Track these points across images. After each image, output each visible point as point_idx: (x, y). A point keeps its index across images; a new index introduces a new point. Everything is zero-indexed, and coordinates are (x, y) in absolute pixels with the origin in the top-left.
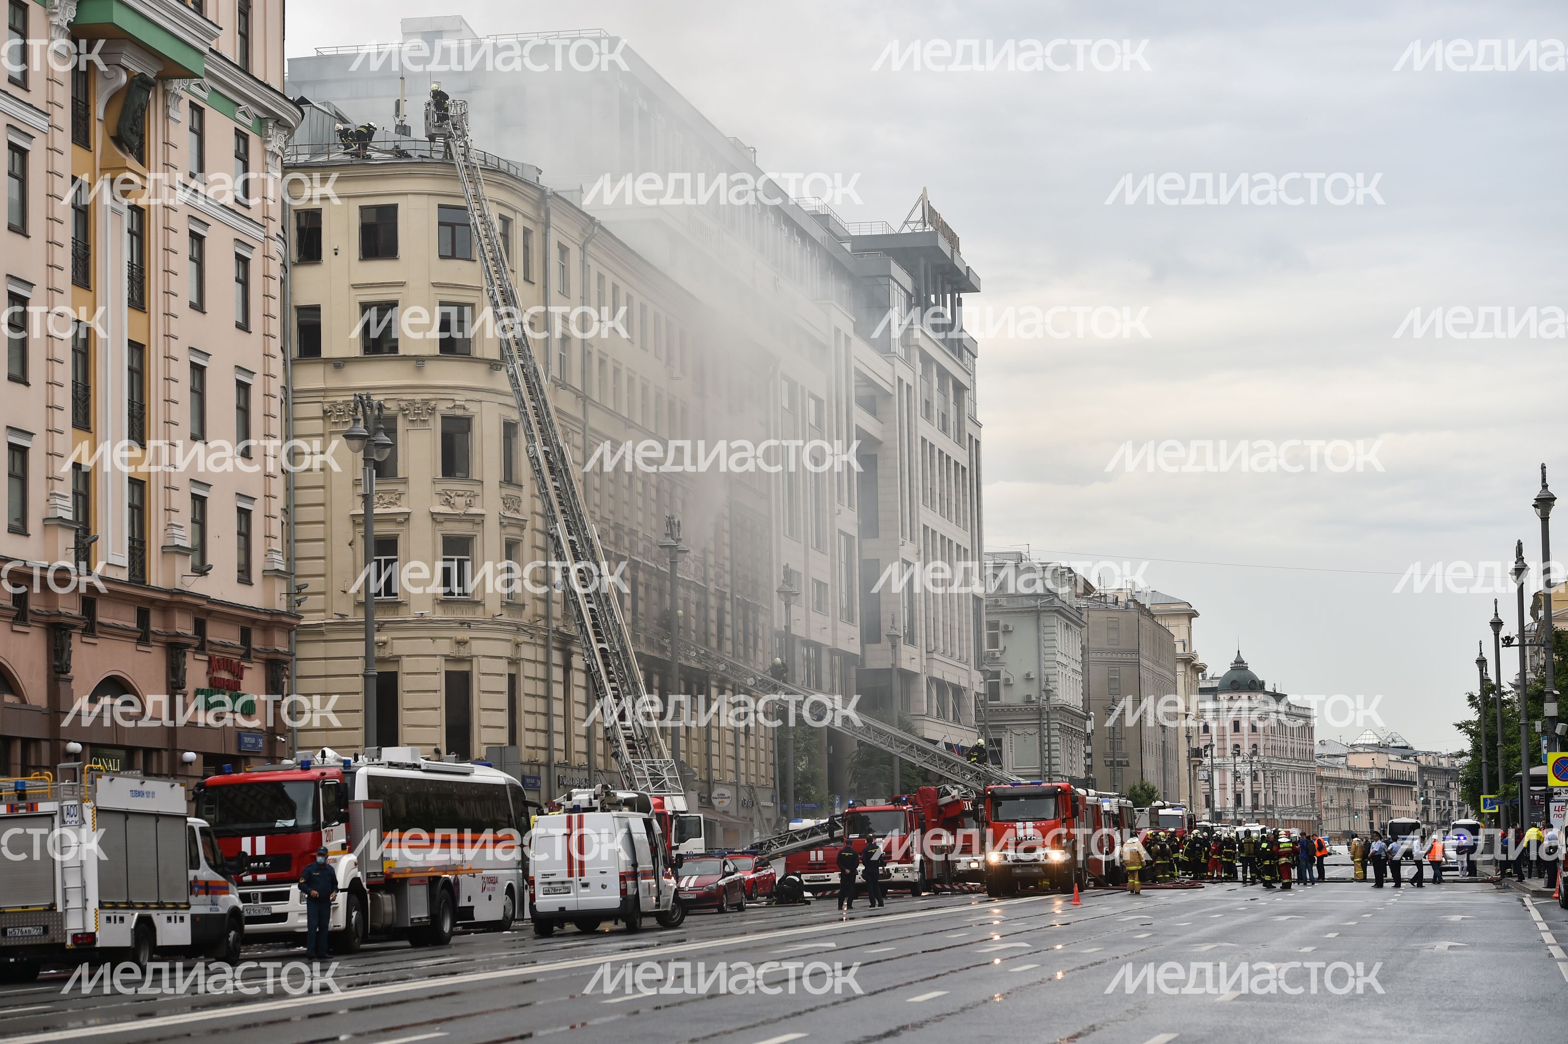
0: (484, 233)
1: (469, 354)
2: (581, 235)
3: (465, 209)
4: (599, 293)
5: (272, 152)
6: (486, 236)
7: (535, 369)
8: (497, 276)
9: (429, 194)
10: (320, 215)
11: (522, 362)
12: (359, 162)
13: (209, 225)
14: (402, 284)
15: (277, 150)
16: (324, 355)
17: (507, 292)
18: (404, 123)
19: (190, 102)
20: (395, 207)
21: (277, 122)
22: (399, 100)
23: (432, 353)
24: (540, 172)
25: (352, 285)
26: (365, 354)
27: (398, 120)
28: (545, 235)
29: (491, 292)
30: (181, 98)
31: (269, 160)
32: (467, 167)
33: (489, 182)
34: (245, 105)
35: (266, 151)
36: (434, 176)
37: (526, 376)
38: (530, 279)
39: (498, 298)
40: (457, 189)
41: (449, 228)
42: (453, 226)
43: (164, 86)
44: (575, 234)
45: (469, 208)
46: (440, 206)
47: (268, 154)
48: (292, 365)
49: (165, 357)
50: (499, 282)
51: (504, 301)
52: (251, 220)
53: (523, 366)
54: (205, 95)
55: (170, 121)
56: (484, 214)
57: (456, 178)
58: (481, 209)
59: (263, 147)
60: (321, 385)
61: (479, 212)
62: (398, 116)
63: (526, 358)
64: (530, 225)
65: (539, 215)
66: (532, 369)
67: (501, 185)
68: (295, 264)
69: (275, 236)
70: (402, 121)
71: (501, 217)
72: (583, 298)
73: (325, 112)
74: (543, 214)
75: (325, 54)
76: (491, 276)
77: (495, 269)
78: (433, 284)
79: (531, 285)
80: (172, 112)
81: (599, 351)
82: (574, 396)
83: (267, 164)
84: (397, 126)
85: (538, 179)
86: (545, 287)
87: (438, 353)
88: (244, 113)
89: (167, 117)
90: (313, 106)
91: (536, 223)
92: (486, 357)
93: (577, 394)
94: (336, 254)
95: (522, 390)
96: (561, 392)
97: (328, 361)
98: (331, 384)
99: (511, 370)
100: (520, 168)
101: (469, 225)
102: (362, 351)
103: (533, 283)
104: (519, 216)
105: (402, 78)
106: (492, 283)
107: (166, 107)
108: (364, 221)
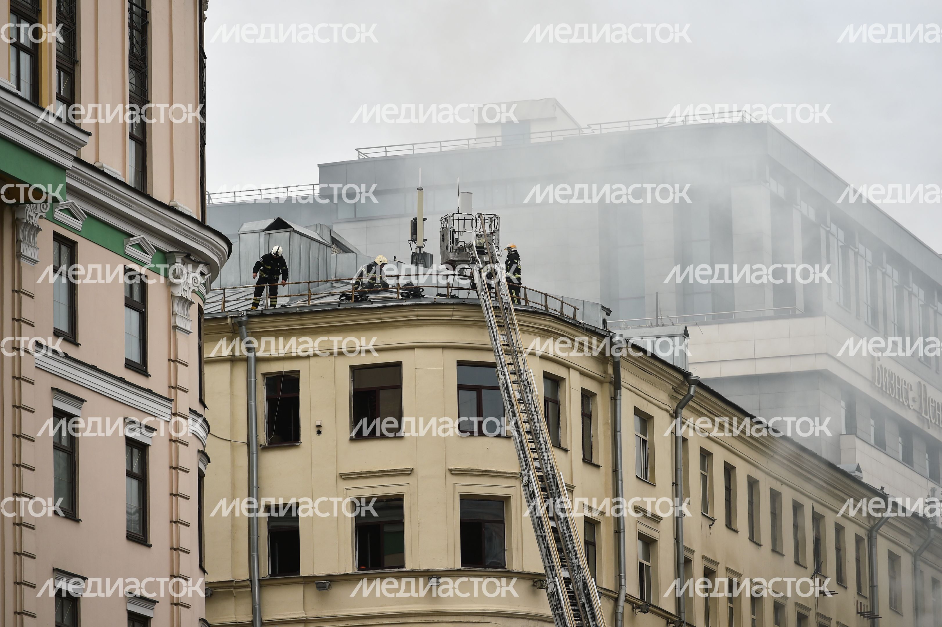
0: (518, 396)
1: (503, 567)
2: (673, 398)
3: (493, 365)
4: (704, 477)
5: (181, 298)
6: (521, 401)
7: (585, 583)
8: (536, 455)
9: (444, 347)
10: (297, 380)
11: (566, 574)
12: (348, 306)
13: (82, 401)
14: (408, 472)
15: (189, 295)
16: (304, 571)
17: (547, 477)
18: (423, 250)
19: (56, 234)
20: (398, 365)
21: (188, 256)
22: (415, 219)
23: (451, 567)
24: (608, 312)
25: (341, 475)
26: (359, 569)
27: (414, 246)
28: (614, 399)
29: (526, 479)
30: (38, 229)
31: (178, 308)
32: (495, 308)
33: (528, 330)
34: (139, 235)
35: (172, 297)
36: (451, 323)
37: (572, 595)
38: (595, 461)
39: (535, 486)
40: (484, 339)
41: (474, 394)
42: (478, 390)
43: (13, 214)
44: (663, 397)
45: (499, 364)
46: (460, 363)
47: (176, 302)
48: (260, 586)
49: (16, 583)
50: (537, 464)
51: (544, 490)
52: (149, 391)
53: (567, 581)
54: (77, 224)
55: (23, 262)
56: (519, 371)
57: (482, 324)
58: (515, 363)
59: (169, 291)
60: (301, 615)
61: (512, 368)
62: (415, 241)
63: (573, 569)
64: (591, 386)
65: (605, 372)
66: (581, 585)
67: (546, 333)
68: (264, 449)
69: (187, 412)
70: (420, 248)
71: (547, 376)
72: (675, 484)
73: (312, 239)
74: (611, 371)
75: (370, 156)
76: (525, 456)
77: (533, 445)
78: (450, 470)
79: (594, 470)
80: (25, 250)
81: (704, 557)
82: (664, 622)
83: (174, 314)
84: (414, 255)
85: (604, 322)
86: (616, 471)
87: (458, 565)
88: (139, 246)
89: (18, 255)
90: (294, 231)
91: (600, 382)
92: (527, 569)
93: (667, 619)
94: (319, 432)
95: (566, 614)
96: (640, 615)
97: (309, 580)
98: (312, 613)
99: (551, 587)
100: (581, 308)
101: (498, 388)
102: (356, 565)
103: (598, 466)
104: (575, 376)
105: (420, 189)
106: (527, 465)
107: (17, 243)
108: (355, 388)
